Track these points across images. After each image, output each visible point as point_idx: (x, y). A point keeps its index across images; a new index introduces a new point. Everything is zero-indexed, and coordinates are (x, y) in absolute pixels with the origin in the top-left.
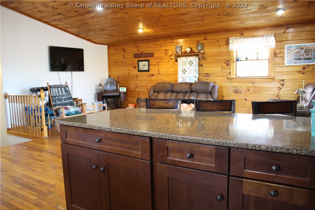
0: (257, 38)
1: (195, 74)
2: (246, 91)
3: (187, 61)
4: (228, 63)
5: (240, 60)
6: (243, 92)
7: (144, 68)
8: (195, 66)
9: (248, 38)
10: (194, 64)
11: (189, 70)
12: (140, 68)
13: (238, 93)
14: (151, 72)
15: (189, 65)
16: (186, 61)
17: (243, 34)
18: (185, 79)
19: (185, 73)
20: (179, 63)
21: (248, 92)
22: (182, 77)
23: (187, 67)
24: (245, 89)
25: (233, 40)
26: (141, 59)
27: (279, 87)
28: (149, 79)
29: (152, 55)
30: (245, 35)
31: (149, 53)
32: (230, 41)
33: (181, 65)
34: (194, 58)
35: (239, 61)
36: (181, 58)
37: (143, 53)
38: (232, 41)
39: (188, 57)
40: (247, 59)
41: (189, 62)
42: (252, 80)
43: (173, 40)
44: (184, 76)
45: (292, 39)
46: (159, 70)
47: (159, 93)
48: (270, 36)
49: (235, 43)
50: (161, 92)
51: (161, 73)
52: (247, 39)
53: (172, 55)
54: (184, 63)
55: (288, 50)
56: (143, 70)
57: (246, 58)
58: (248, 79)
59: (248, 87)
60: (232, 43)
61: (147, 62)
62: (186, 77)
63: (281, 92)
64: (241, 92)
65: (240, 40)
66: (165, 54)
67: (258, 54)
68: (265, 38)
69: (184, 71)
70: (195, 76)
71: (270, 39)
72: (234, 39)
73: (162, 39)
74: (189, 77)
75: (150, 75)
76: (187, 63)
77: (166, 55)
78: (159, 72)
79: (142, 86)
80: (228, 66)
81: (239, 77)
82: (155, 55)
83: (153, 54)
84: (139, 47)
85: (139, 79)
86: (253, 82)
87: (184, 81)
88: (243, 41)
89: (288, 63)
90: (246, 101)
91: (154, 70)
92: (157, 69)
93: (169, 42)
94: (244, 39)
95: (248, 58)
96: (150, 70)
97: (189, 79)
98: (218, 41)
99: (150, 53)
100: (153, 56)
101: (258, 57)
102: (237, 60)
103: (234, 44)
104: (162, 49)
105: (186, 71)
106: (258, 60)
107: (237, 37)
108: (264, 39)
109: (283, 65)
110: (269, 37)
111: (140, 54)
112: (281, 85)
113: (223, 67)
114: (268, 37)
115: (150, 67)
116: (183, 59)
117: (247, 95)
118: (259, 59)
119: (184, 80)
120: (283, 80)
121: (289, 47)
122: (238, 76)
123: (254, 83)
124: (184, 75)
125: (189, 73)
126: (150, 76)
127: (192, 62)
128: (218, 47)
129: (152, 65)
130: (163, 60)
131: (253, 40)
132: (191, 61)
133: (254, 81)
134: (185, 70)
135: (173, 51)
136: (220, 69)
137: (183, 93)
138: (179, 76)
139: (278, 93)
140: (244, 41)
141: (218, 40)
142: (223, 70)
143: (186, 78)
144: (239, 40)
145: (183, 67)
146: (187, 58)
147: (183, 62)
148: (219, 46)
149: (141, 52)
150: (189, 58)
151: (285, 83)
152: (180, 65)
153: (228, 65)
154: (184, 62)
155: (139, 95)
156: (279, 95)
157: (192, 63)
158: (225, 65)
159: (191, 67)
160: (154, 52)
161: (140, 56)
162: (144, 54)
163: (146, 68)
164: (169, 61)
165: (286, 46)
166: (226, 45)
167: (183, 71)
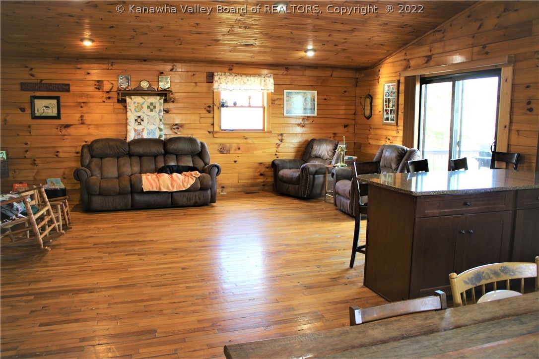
0: (253, 78)
1: (159, 125)
2: (235, 150)
3: (145, 103)
4: (210, 109)
5: (227, 106)
6: (232, 151)
7: (47, 113)
8: (159, 112)
9: (241, 76)
10: (157, 110)
11: (148, 119)
12: (36, 112)
13: (225, 152)
14: (64, 120)
15: (149, 110)
16: (143, 104)
17: (231, 70)
18: (141, 134)
19: (142, 123)
20: (130, 106)
21: (238, 151)
22: (135, 130)
23: (144, 113)
24: (234, 146)
25: (221, 77)
26: (38, 94)
27: (277, 144)
28: (60, 133)
29: (67, 88)
30: (234, 71)
31: (60, 84)
32: (216, 78)
33: (133, 110)
34: (157, 99)
35: (225, 108)
36: (133, 97)
37: (43, 82)
38: (219, 78)
39: (146, 98)
40: (235, 104)
41: (149, 105)
42: (244, 134)
43: (112, 65)
44: (139, 128)
45: (291, 83)
46: (82, 116)
47: (101, 158)
48: (269, 77)
49: (223, 80)
50: (107, 157)
51: (86, 122)
52: (240, 78)
53: (110, 91)
54: (140, 107)
55: (287, 96)
56: (43, 115)
57: (233, 103)
58: (239, 133)
59: (238, 144)
60: (219, 81)
61: (55, 102)
62: (143, 129)
63: (280, 150)
64: (228, 152)
65: (230, 78)
66: (96, 88)
67: (250, 98)
68: (263, 78)
69: (139, 120)
70: (159, 128)
71: (269, 81)
72: (221, 75)
73: (91, 60)
74: (147, 129)
75: (63, 125)
76: (145, 106)
77: (97, 90)
78: (82, 120)
79: (42, 148)
80: (209, 114)
81: (225, 130)
82: (72, 89)
83: (68, 85)
84: (33, 70)
85: (33, 132)
86: (246, 137)
87: (139, 137)
88: (234, 79)
89: (287, 113)
90: (235, 164)
91: (70, 116)
92: (79, 115)
93: (105, 68)
94: (236, 77)
95: (237, 103)
96: (62, 115)
97: (148, 133)
98: (194, 75)
99: (63, 84)
100: (68, 91)
101: (250, 103)
102: (223, 106)
103: (222, 82)
104: (89, 77)
105: (143, 120)
106: (250, 106)
107: (225, 73)
108: (261, 80)
109: (282, 115)
110: (268, 79)
111: (36, 84)
112: (280, 140)
113: (202, 115)
114: (266, 78)
115: (62, 111)
116: (138, 99)
117: (238, 155)
118: (252, 105)
119: (139, 134)
120: (282, 135)
121: (289, 93)
122: (222, 128)
123: (246, 139)
124: (139, 126)
125: (148, 123)
126: (63, 128)
127: (154, 105)
128: (194, 84)
129: (65, 106)
130: (91, 100)
131: (248, 80)
132: (152, 104)
133: (247, 135)
134: (141, 117)
135: (112, 84)
136: (197, 117)
137: (151, 156)
138: (129, 127)
139: (275, 151)
140: (236, 80)
141: (194, 73)
142: (202, 120)
143: (143, 131)
144: (228, 77)
145: (138, 113)
146: (144, 99)
147: (136, 105)
148: (196, 83)
149: (39, 81)
150: (148, 99)
151: (284, 138)
152: (130, 110)
153: (209, 112)
154: (139, 104)
155: (35, 164)
156: (277, 153)
157: (155, 107)
158: (205, 112)
159: (152, 114)
160: (71, 83)
161: (37, 87)
162: (45, 84)
163: (53, 112)
164: (104, 102)
165: (285, 91)
166: (207, 82)
167: (136, 120)
